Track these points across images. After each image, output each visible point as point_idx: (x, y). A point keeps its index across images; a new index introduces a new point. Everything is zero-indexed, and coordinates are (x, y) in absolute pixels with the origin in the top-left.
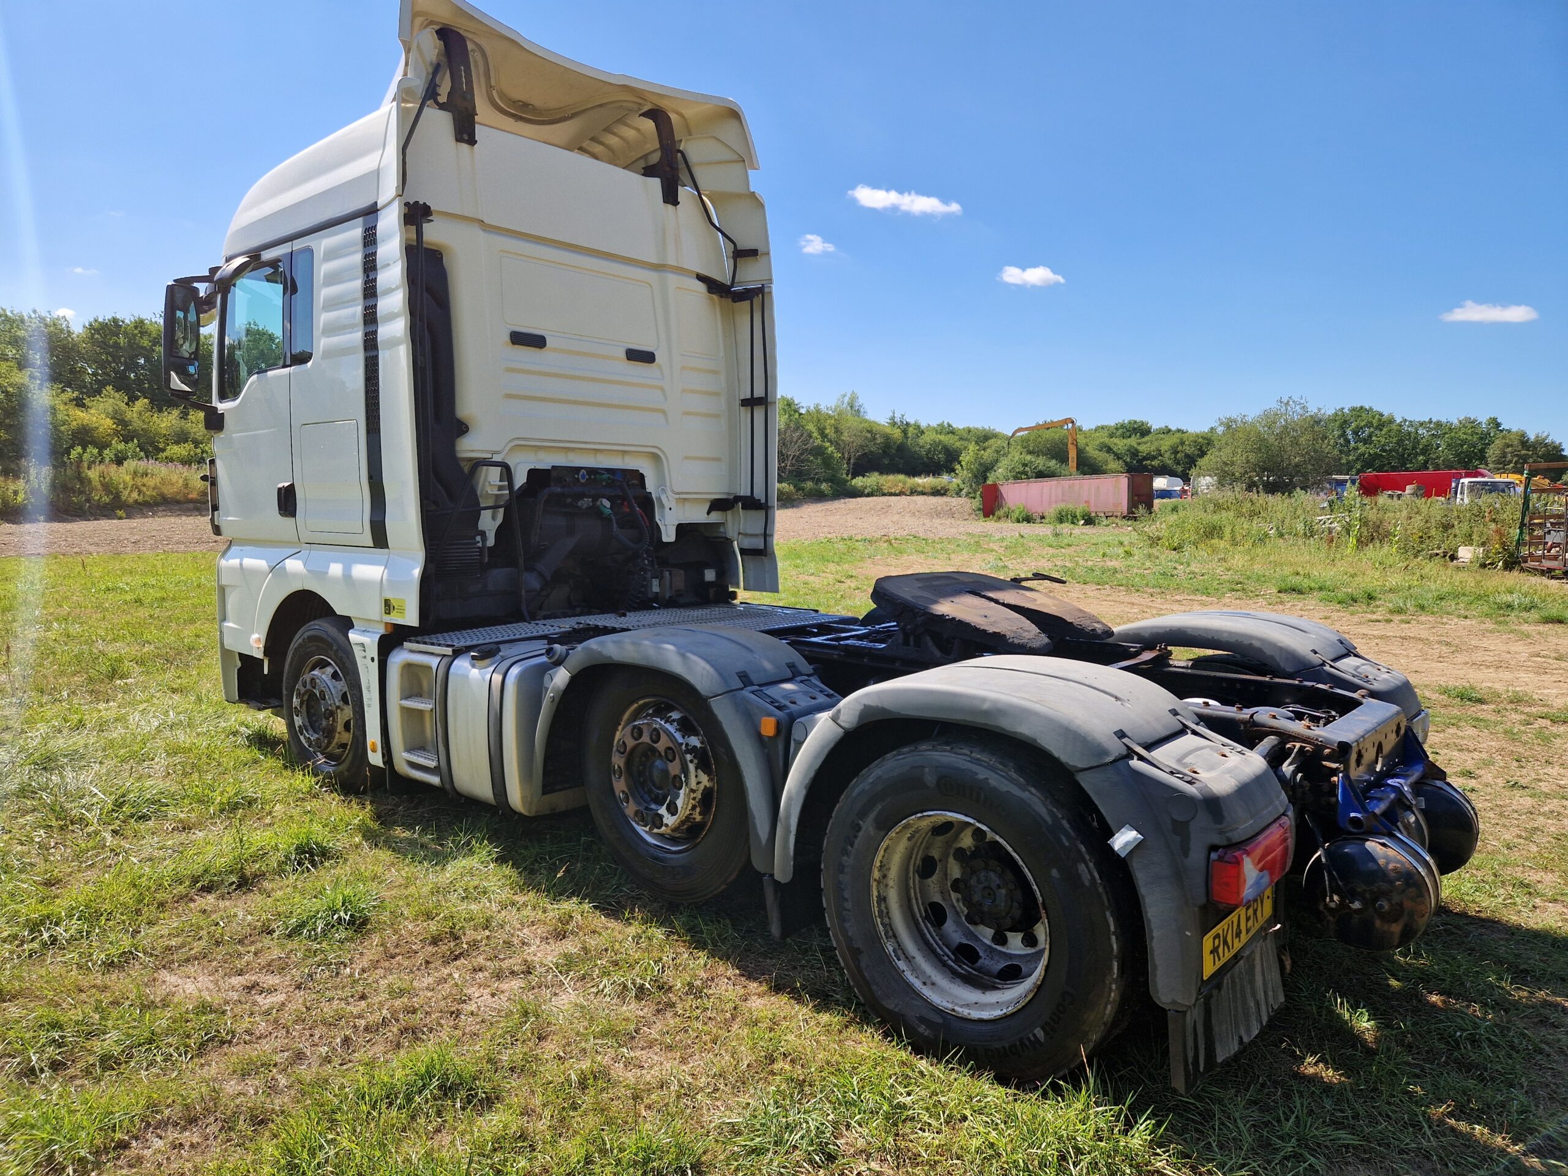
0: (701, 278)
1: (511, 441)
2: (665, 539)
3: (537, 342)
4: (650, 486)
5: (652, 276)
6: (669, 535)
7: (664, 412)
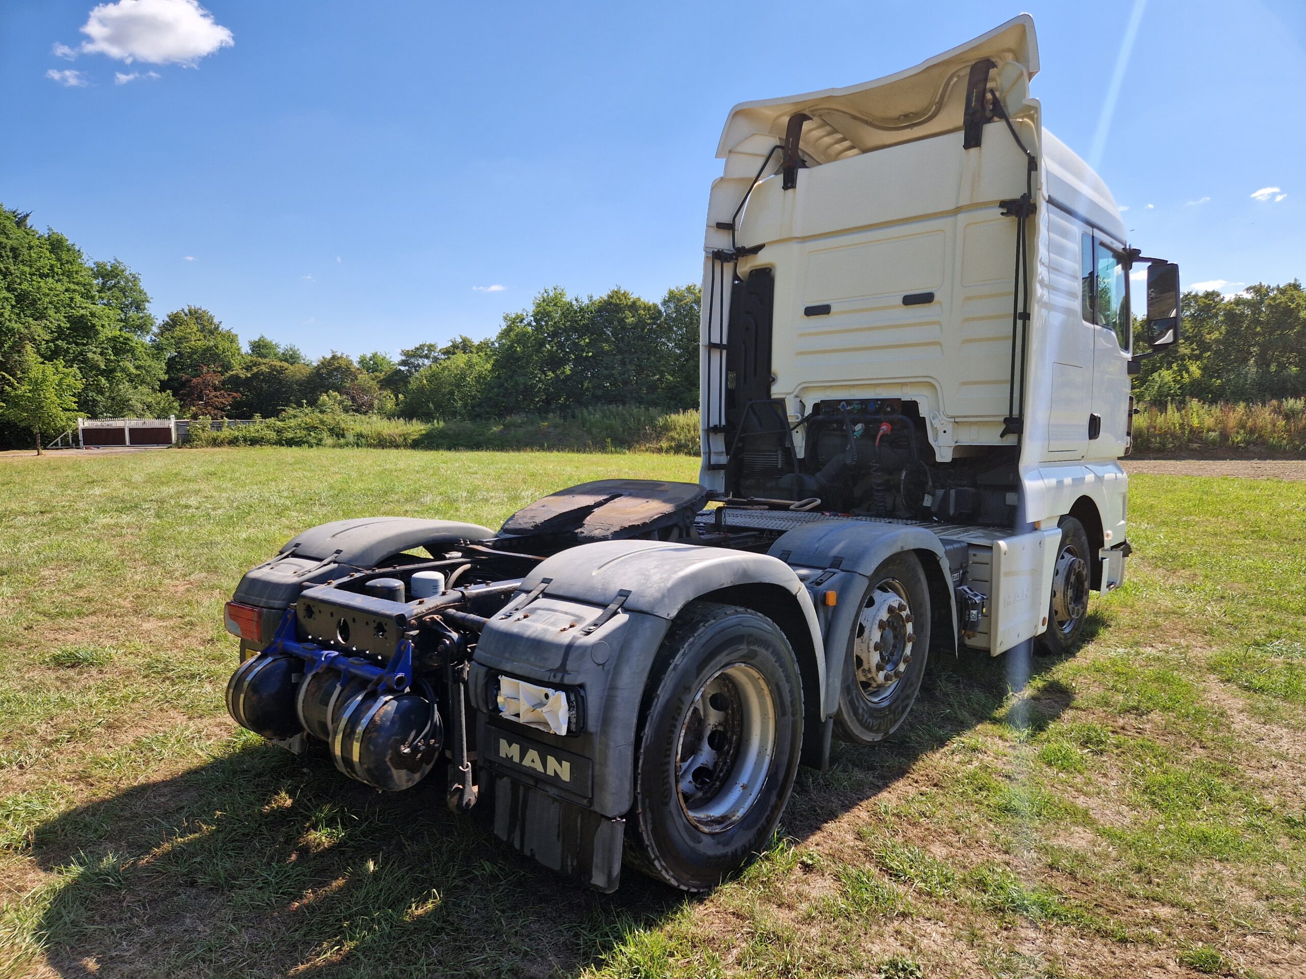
0: (1003, 204)
1: (799, 385)
2: (939, 459)
3: (824, 310)
4: (923, 412)
5: (949, 221)
6: (944, 455)
7: (938, 343)
